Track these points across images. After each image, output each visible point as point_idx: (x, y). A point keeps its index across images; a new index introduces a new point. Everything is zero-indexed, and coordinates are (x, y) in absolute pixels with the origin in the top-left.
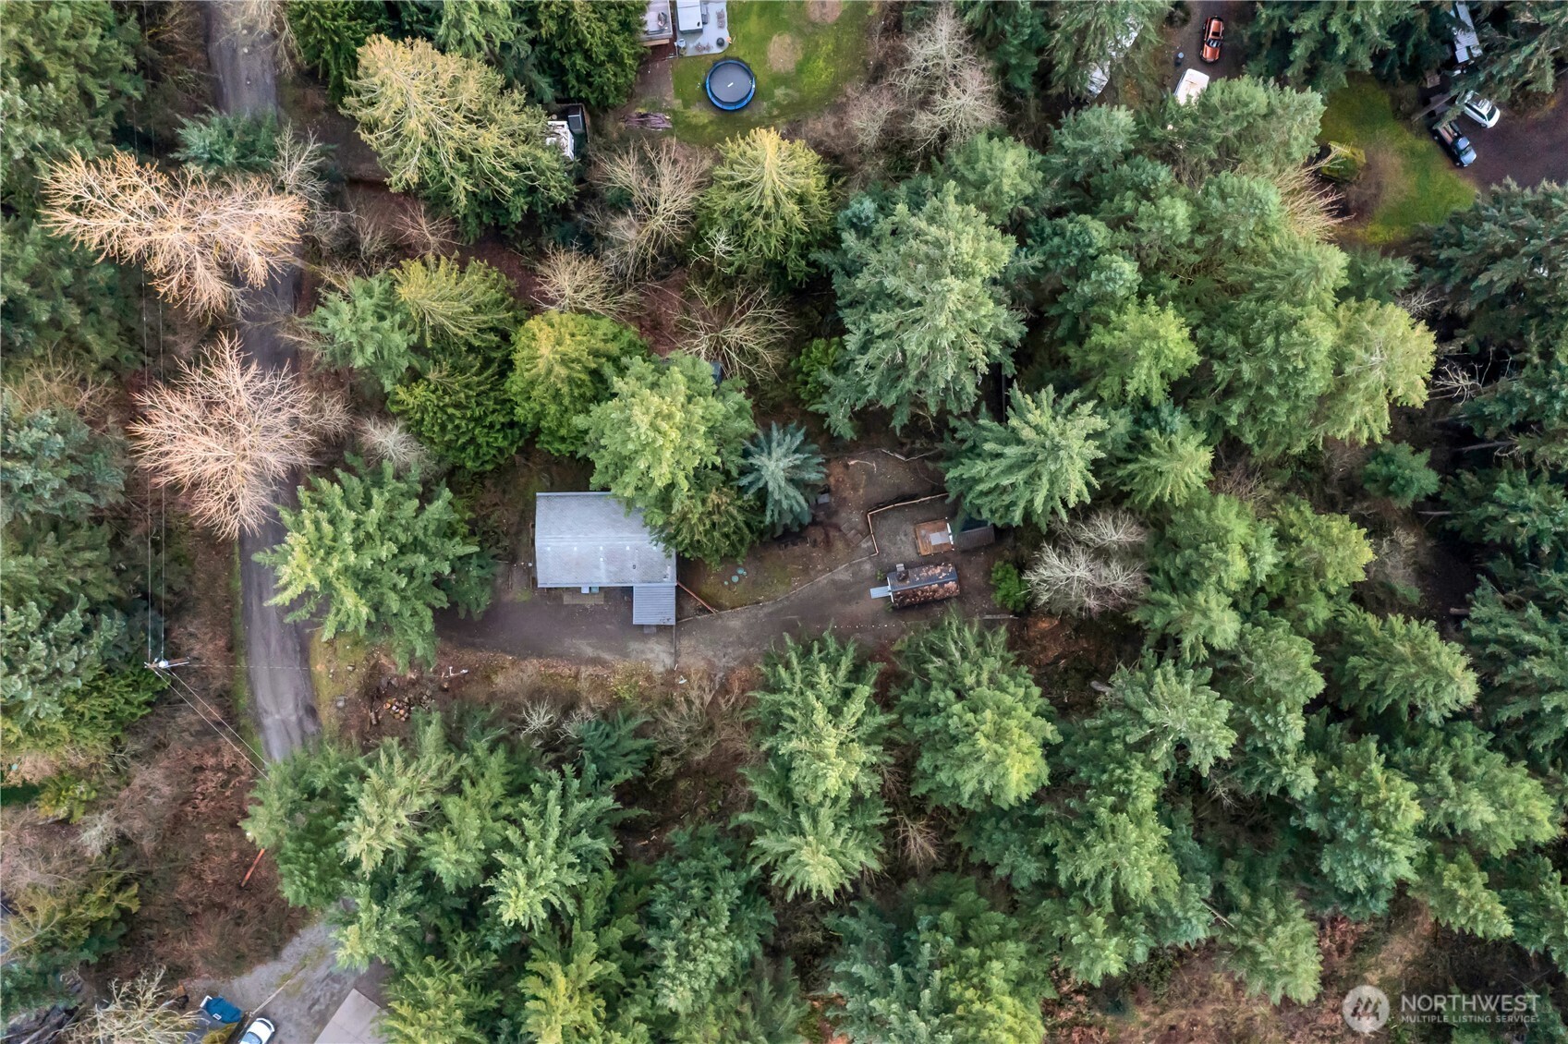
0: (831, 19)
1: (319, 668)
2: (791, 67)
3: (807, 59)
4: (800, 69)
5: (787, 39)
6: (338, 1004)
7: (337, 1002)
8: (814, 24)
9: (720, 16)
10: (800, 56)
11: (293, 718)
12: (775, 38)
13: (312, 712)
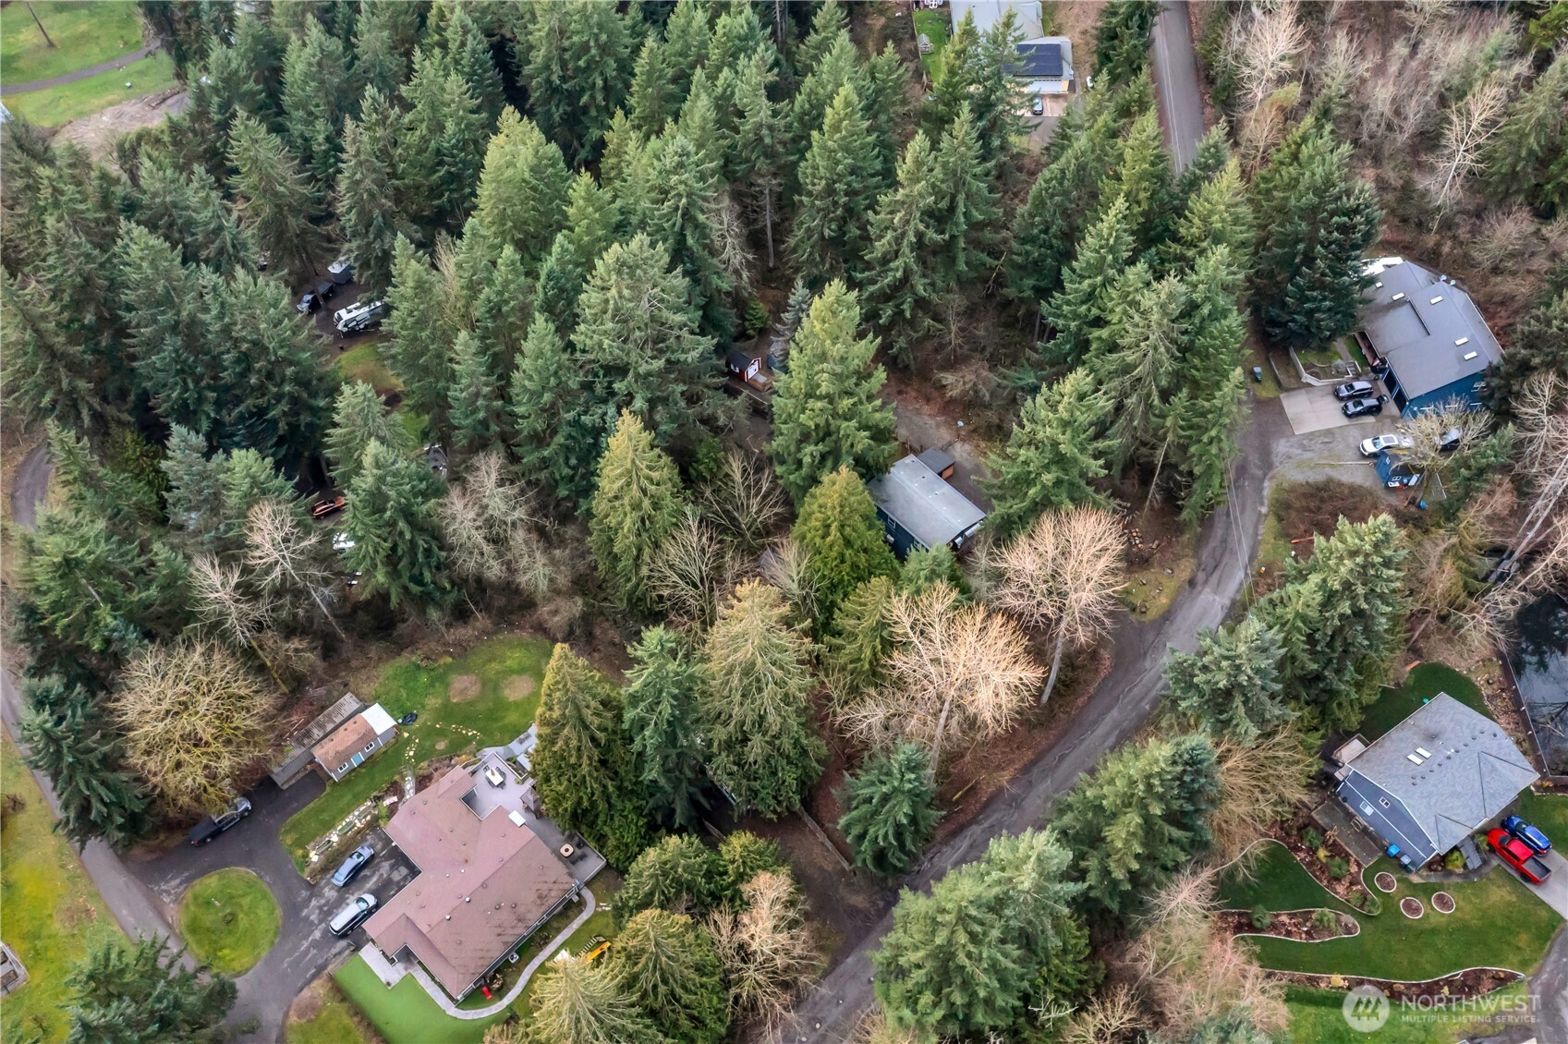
0: (473, 678)
1: (1164, 600)
2: (525, 677)
3: (512, 672)
4: (521, 671)
5: (507, 692)
6: (1312, 433)
7: (1311, 436)
8: (484, 685)
9: (521, 742)
10: (515, 676)
11: (1207, 589)
12: (511, 699)
13: (1192, 583)
